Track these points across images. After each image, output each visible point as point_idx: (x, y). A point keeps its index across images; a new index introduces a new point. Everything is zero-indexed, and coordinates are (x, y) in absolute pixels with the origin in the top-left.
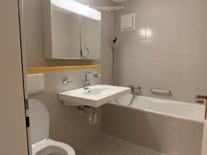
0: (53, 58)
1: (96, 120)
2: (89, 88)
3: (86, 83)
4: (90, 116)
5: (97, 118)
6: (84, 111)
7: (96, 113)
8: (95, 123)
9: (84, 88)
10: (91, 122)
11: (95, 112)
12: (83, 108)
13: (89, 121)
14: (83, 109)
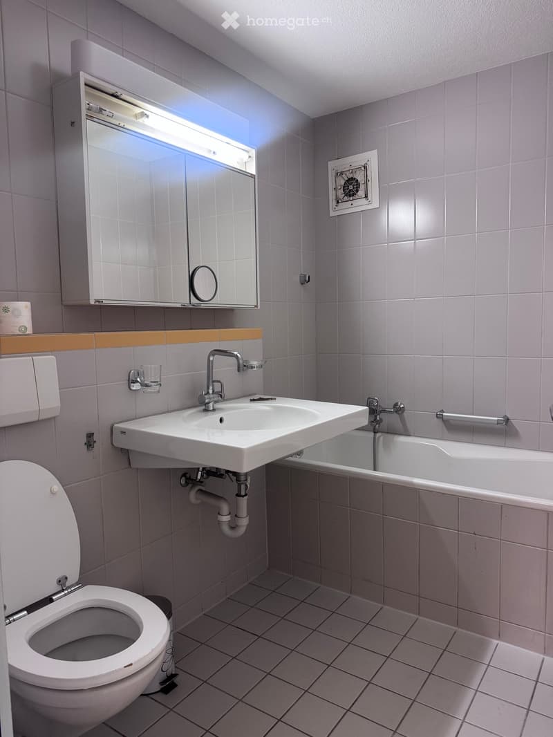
0: (92, 302)
1: (244, 522)
2: (219, 409)
3: (208, 388)
4: (225, 508)
5: (249, 513)
6: (203, 488)
7: (246, 495)
8: (242, 530)
9: (204, 407)
10: (226, 529)
11: (243, 493)
12: (199, 477)
13: (219, 523)
14: (199, 481)
